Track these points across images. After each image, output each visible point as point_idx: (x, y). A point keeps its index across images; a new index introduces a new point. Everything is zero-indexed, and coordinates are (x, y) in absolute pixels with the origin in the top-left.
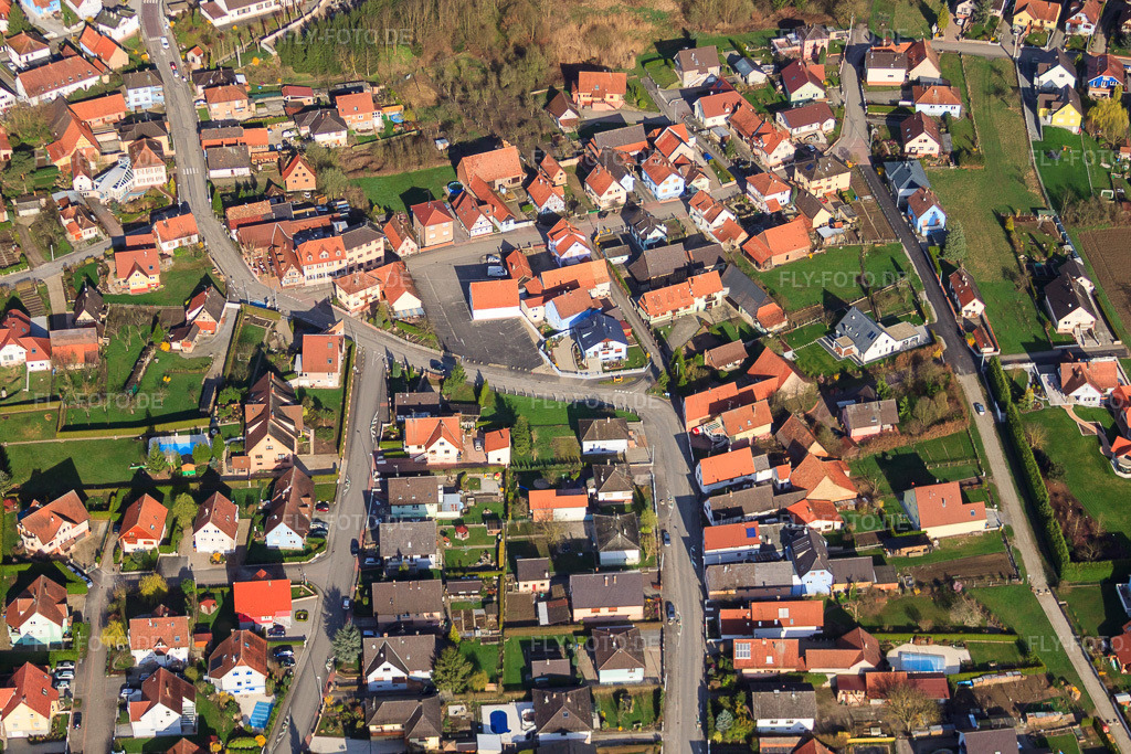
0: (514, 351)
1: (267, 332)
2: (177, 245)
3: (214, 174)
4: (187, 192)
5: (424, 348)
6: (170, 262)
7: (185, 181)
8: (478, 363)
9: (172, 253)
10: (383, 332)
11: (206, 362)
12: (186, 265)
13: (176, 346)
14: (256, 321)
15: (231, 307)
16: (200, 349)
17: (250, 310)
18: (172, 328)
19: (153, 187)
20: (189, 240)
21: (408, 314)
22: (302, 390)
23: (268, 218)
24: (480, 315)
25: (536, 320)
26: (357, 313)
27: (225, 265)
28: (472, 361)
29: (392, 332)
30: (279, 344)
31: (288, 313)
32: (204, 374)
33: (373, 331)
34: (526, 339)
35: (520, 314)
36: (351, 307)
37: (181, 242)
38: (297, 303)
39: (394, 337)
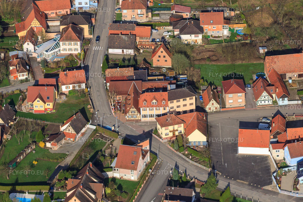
0: (256, 175)
1: (107, 144)
2: (71, 88)
3: (111, 51)
4: (91, 60)
5: (200, 166)
6: (64, 98)
7: (92, 53)
8: (230, 178)
9: (67, 93)
10: (178, 153)
11: (63, 156)
12: (74, 101)
13: (48, 145)
14: (103, 137)
15: (90, 127)
16: (62, 149)
17: (101, 130)
18: (51, 135)
19: (71, 55)
20: (80, 86)
21: (197, 144)
22: (114, 179)
23: (131, 78)
24: (243, 151)
25: (278, 159)
26: (166, 140)
27: (97, 103)
28: (226, 177)
29: (184, 154)
30: (111, 152)
31: (124, 135)
32: (59, 163)
33: (173, 152)
34: (267, 169)
35: (269, 153)
36: (163, 136)
37: (74, 87)
38: (132, 131)
39: (184, 157)
